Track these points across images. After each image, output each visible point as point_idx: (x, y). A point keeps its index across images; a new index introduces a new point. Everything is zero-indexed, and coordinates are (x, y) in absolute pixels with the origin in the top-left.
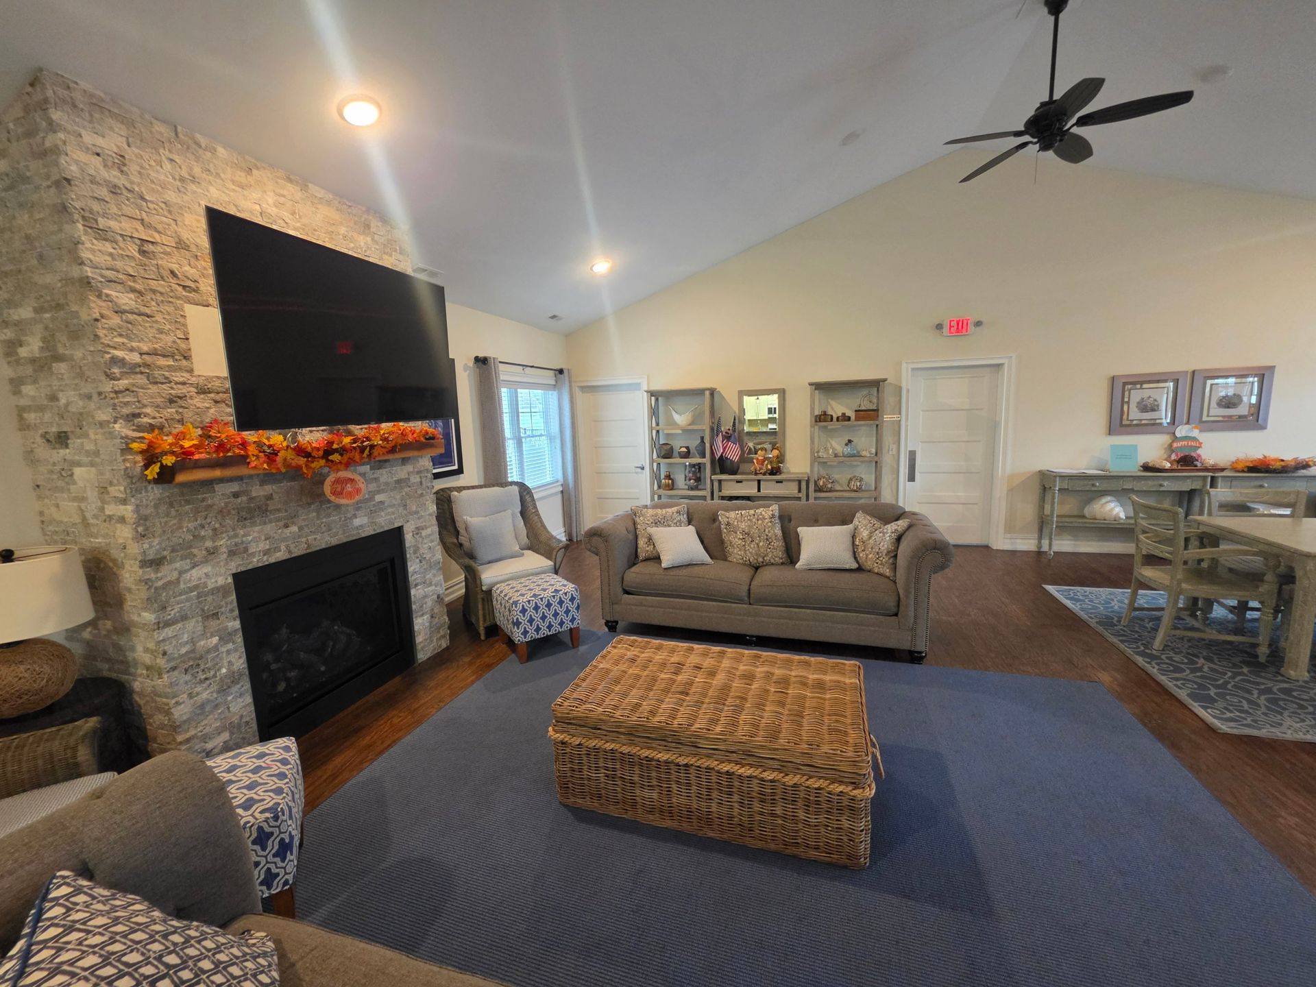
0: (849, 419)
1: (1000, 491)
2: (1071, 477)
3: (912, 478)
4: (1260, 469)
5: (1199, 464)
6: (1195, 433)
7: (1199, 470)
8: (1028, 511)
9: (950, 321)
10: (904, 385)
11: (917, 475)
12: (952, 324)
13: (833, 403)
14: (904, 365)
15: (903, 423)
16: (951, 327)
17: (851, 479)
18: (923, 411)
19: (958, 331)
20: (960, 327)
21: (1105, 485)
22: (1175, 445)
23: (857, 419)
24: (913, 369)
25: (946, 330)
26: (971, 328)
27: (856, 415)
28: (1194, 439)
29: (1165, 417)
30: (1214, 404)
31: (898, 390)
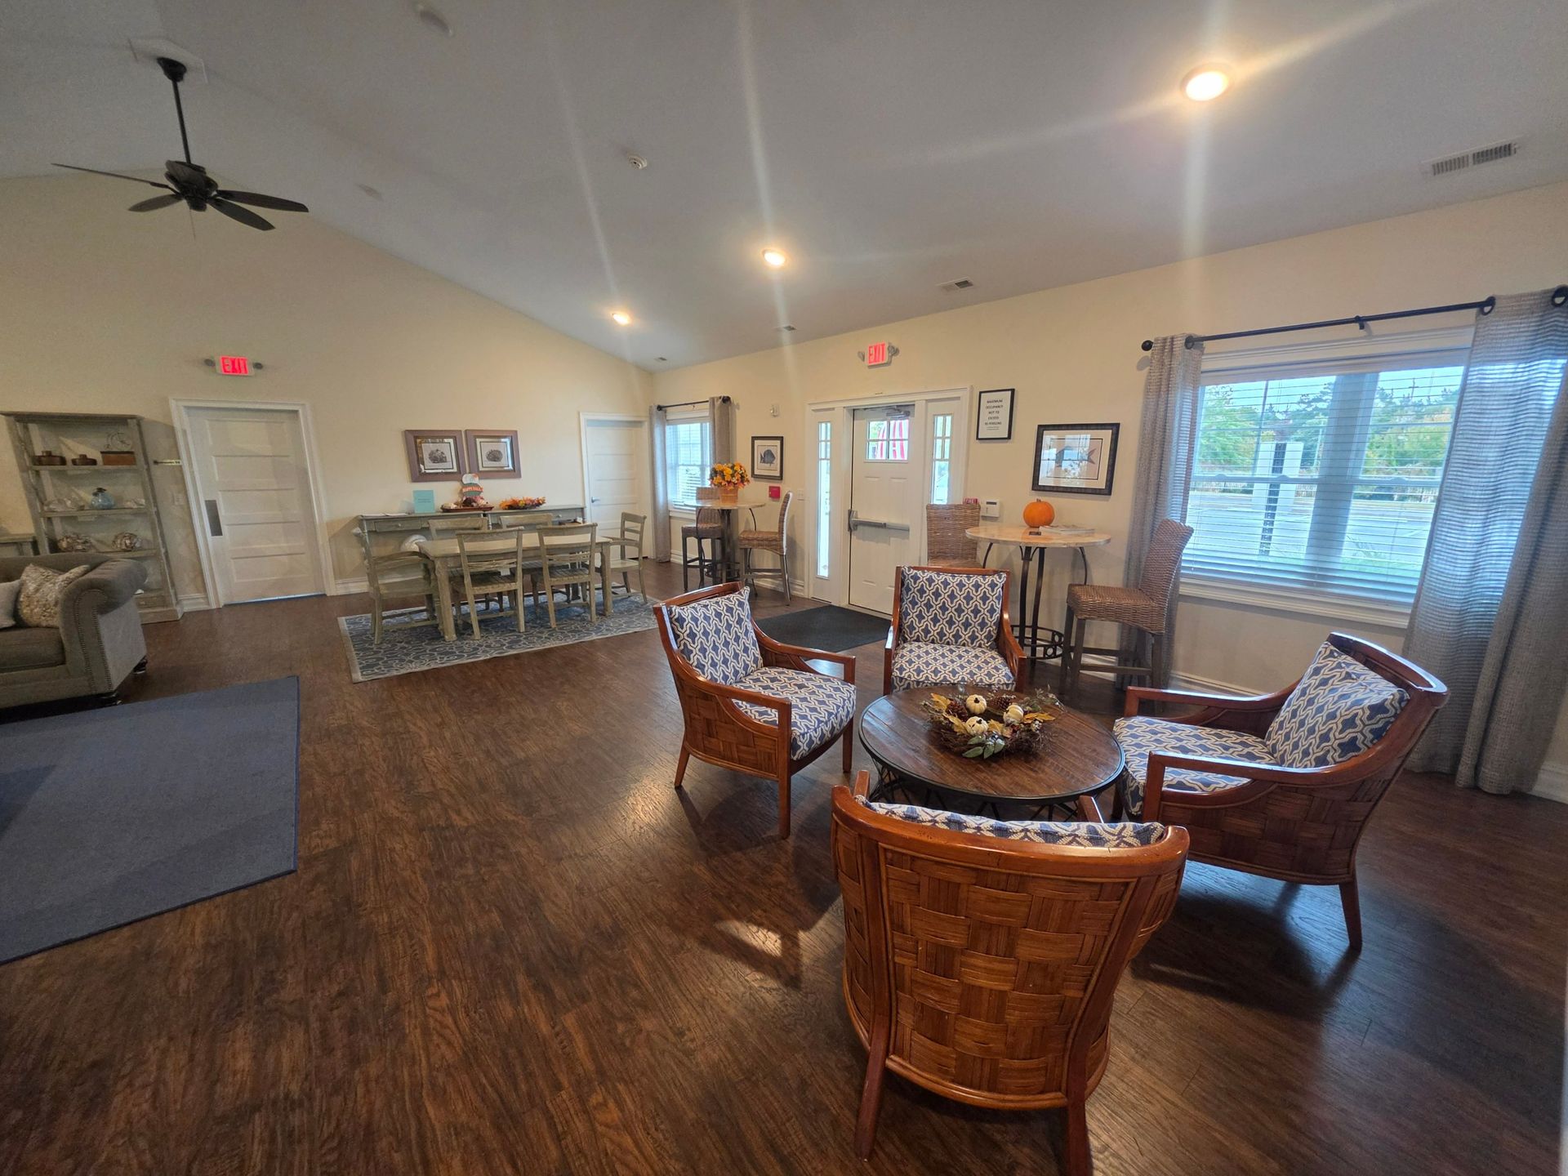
0: (94, 462)
1: (323, 539)
2: (376, 520)
3: (217, 530)
4: (514, 507)
5: (474, 504)
6: (476, 480)
7: (475, 509)
8: (353, 555)
9: (223, 359)
10: (177, 425)
11: (224, 528)
12: (227, 362)
13: (70, 442)
14: (173, 404)
15: (186, 469)
16: (224, 366)
17: (116, 537)
18: (216, 456)
19: (234, 370)
20: (236, 367)
21: (407, 526)
22: (464, 490)
23: (107, 462)
24: (188, 408)
25: (219, 367)
26: (251, 371)
27: (103, 457)
28: (476, 485)
29: (451, 466)
30: (485, 458)
31: (171, 431)
